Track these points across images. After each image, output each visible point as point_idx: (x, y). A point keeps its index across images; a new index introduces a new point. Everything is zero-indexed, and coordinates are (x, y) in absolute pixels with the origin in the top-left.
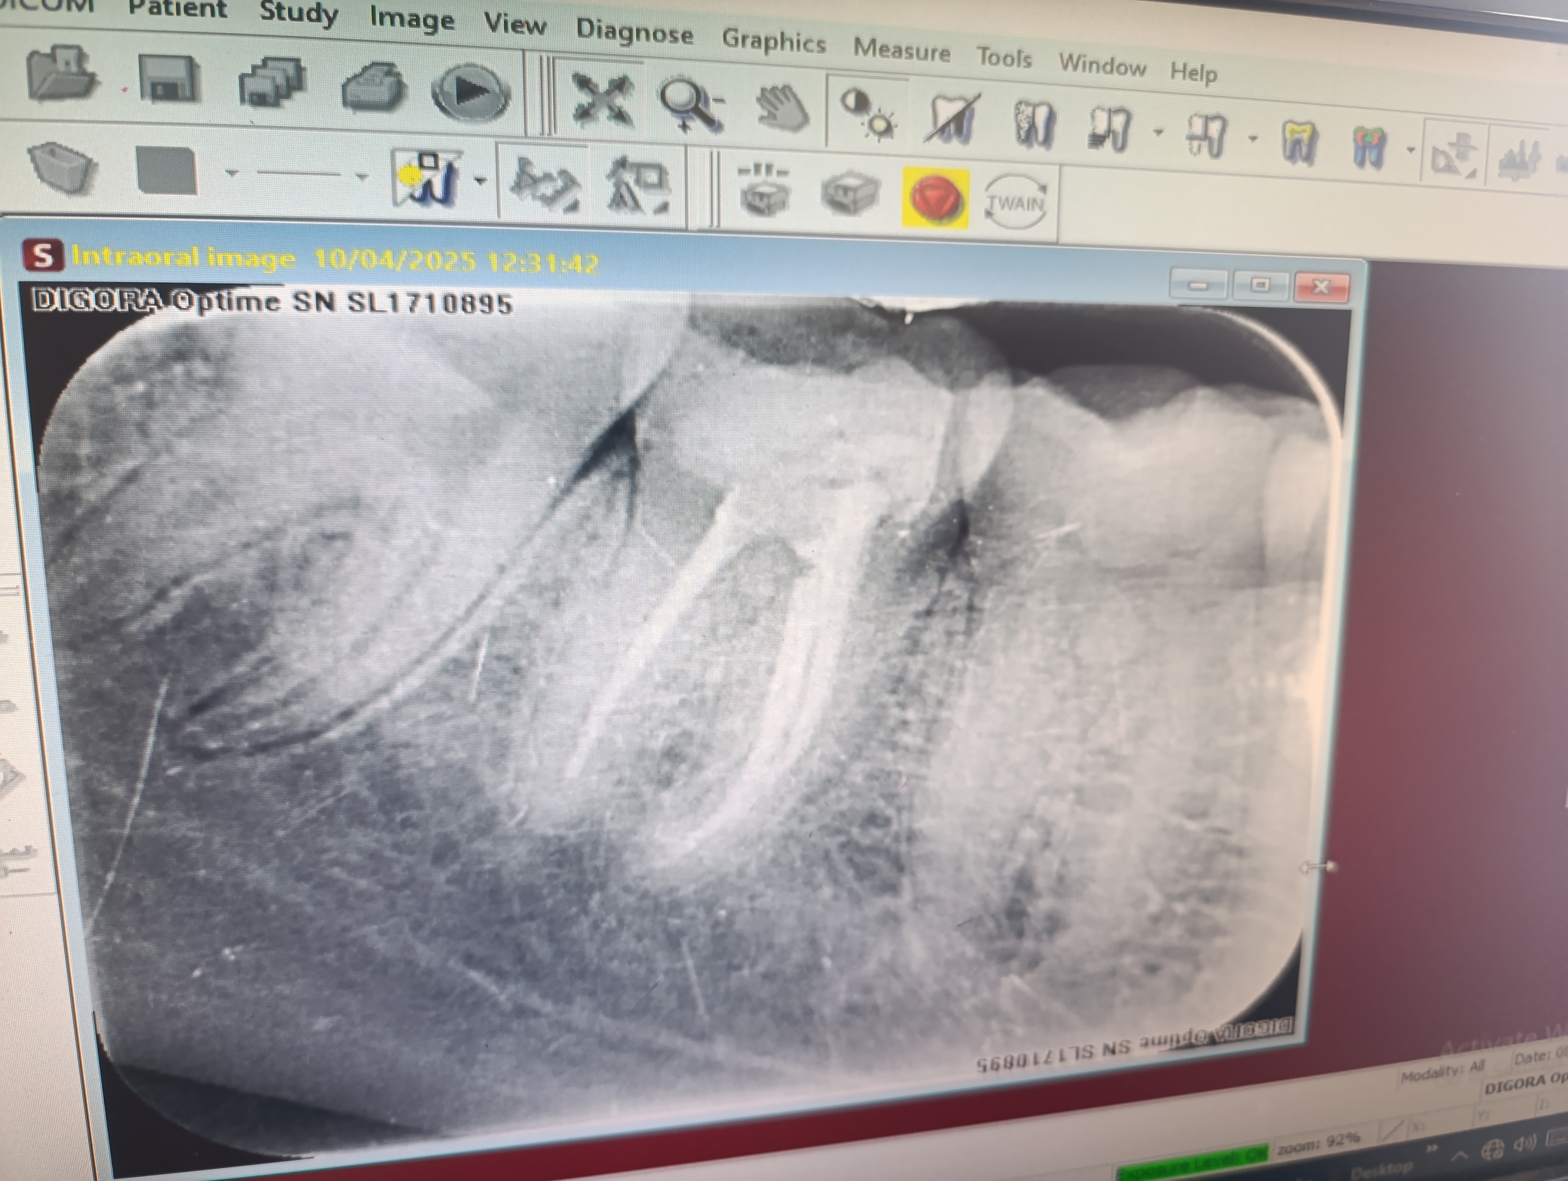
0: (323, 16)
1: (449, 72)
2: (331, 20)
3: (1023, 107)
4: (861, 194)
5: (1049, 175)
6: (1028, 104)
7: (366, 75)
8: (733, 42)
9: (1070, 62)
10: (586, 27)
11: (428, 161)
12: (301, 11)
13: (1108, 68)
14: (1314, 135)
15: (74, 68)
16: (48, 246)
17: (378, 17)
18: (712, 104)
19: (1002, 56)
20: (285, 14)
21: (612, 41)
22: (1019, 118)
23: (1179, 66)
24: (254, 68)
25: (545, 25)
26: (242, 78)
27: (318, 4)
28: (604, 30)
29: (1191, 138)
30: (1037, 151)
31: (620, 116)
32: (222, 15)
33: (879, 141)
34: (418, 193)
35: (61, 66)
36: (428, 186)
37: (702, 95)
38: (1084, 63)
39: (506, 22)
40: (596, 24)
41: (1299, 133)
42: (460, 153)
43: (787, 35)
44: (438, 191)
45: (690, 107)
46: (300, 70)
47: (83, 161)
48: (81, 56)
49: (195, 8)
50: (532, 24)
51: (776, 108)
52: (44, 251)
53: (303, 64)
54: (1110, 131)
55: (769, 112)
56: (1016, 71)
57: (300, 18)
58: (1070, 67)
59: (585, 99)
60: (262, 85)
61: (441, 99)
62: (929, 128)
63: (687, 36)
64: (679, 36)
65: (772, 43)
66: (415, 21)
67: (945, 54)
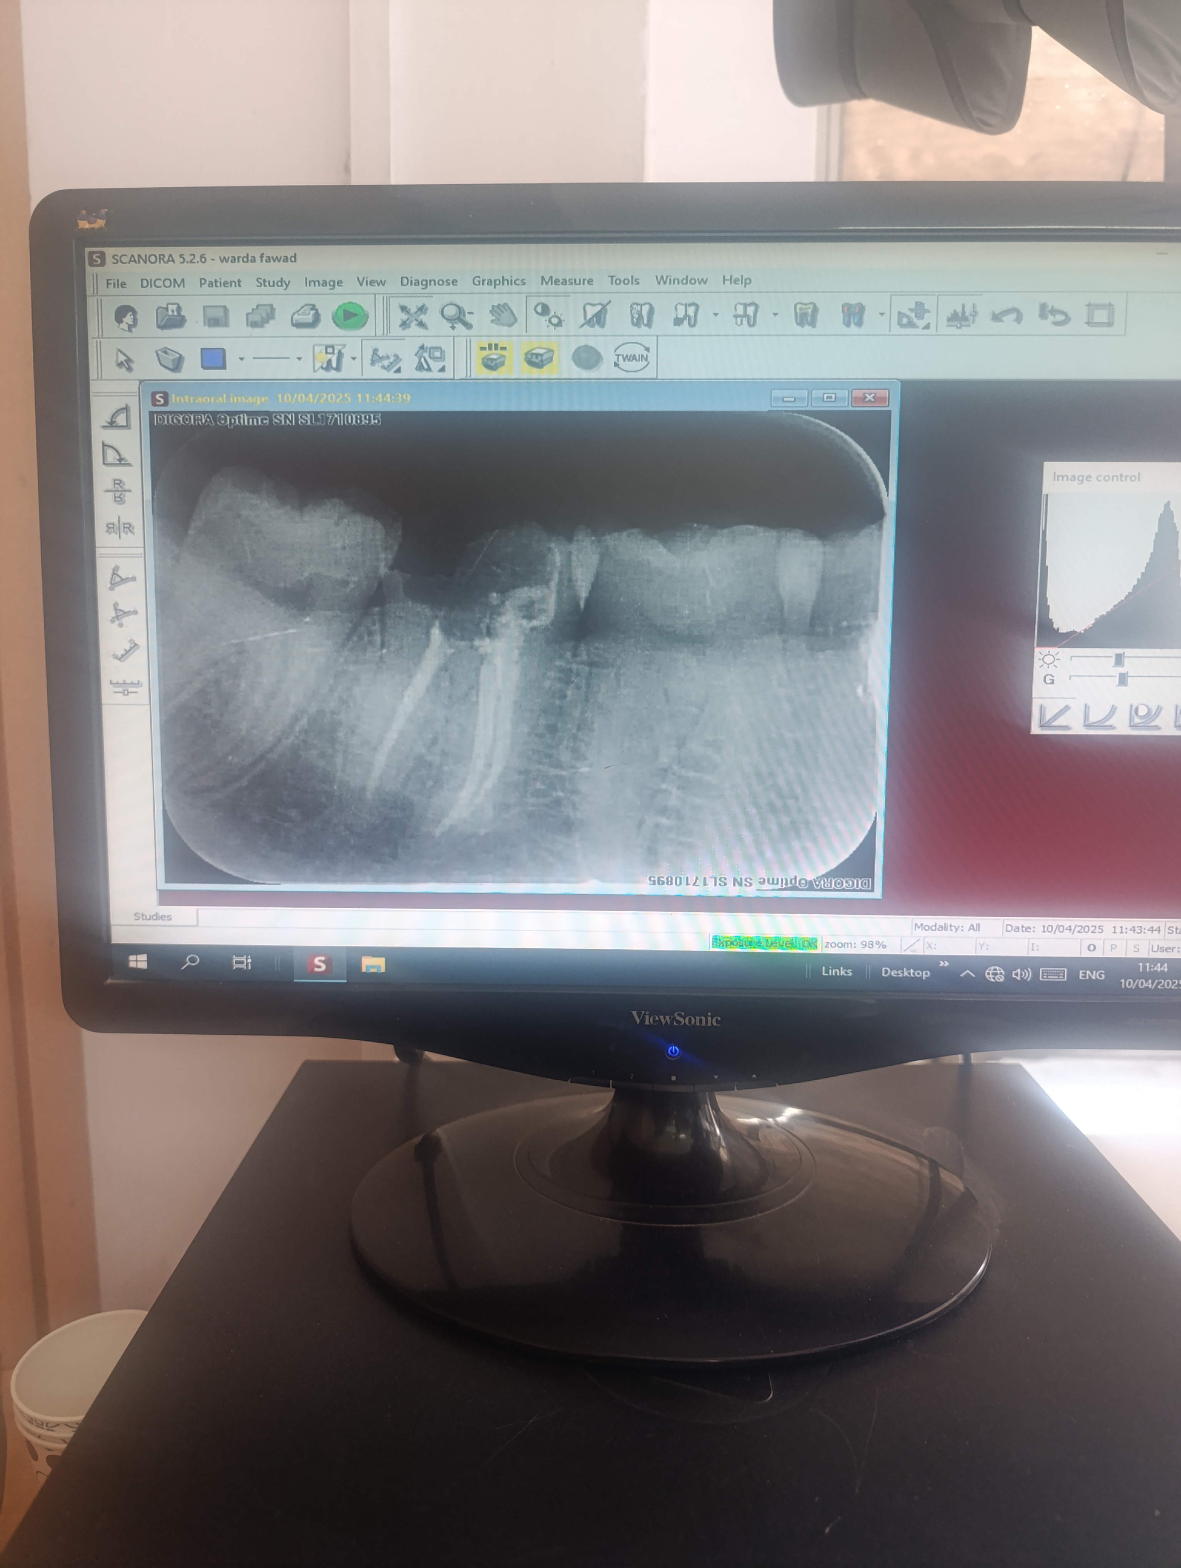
0: (284, 283)
1: (340, 307)
2: (287, 286)
3: (635, 306)
4: (545, 357)
5: (650, 342)
6: (637, 304)
7: (302, 311)
8: (478, 283)
9: (661, 280)
10: (405, 281)
11: (330, 350)
12: (274, 282)
13: (684, 281)
14: (815, 310)
15: (175, 313)
16: (162, 395)
17: (308, 283)
18: (467, 314)
19: (622, 280)
20: (267, 284)
21: (416, 287)
22: (633, 312)
23: (728, 277)
24: (253, 310)
25: (385, 281)
26: (247, 314)
27: (282, 279)
28: (414, 282)
29: (736, 316)
30: (644, 329)
31: (421, 324)
32: (239, 286)
33: (555, 329)
34: (324, 366)
35: (170, 313)
36: (329, 361)
37: (462, 311)
38: (670, 280)
39: (367, 281)
40: (409, 279)
41: (805, 309)
42: (344, 346)
43: (505, 278)
44: (334, 365)
45: (456, 317)
46: (273, 309)
47: (178, 355)
48: (179, 309)
49: (228, 284)
50: (379, 281)
51: (500, 315)
52: (160, 397)
53: (274, 307)
54: (686, 315)
55: (496, 317)
56: (631, 287)
57: (274, 286)
58: (662, 282)
59: (404, 317)
60: (257, 318)
61: (336, 320)
62: (583, 321)
63: (454, 282)
64: (450, 282)
65: (497, 282)
66: (325, 283)
67: (590, 282)
